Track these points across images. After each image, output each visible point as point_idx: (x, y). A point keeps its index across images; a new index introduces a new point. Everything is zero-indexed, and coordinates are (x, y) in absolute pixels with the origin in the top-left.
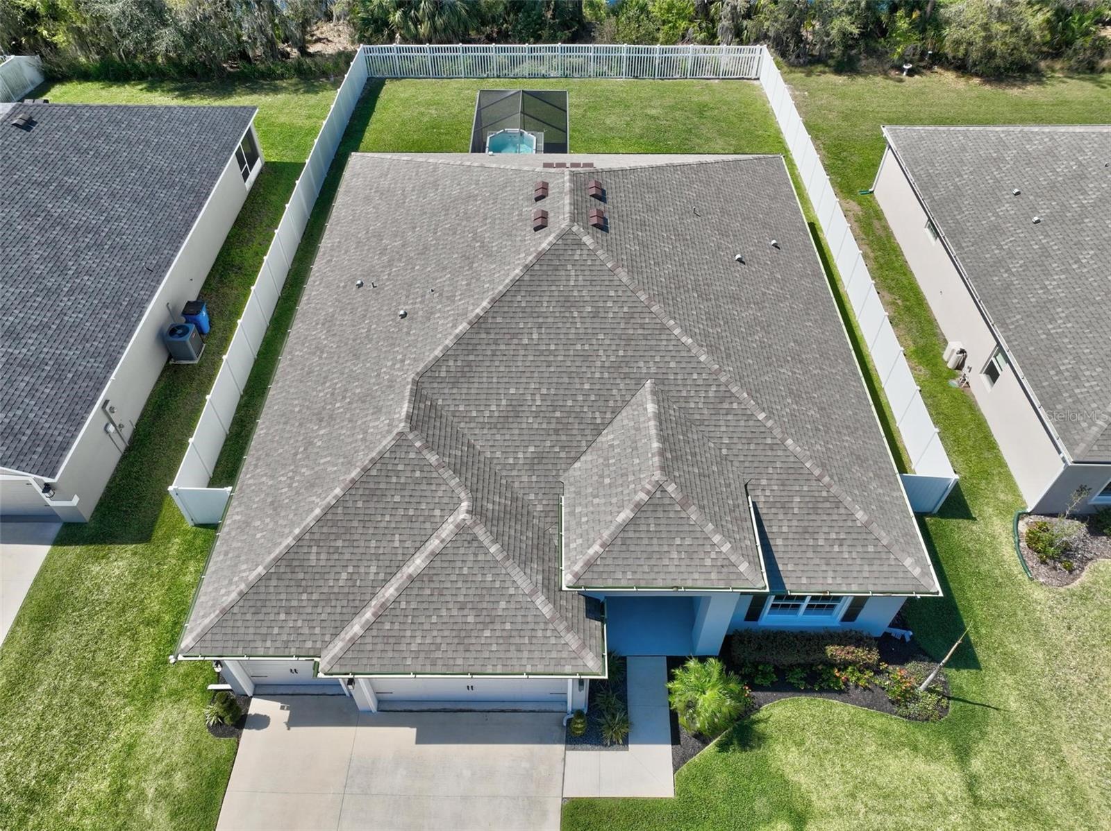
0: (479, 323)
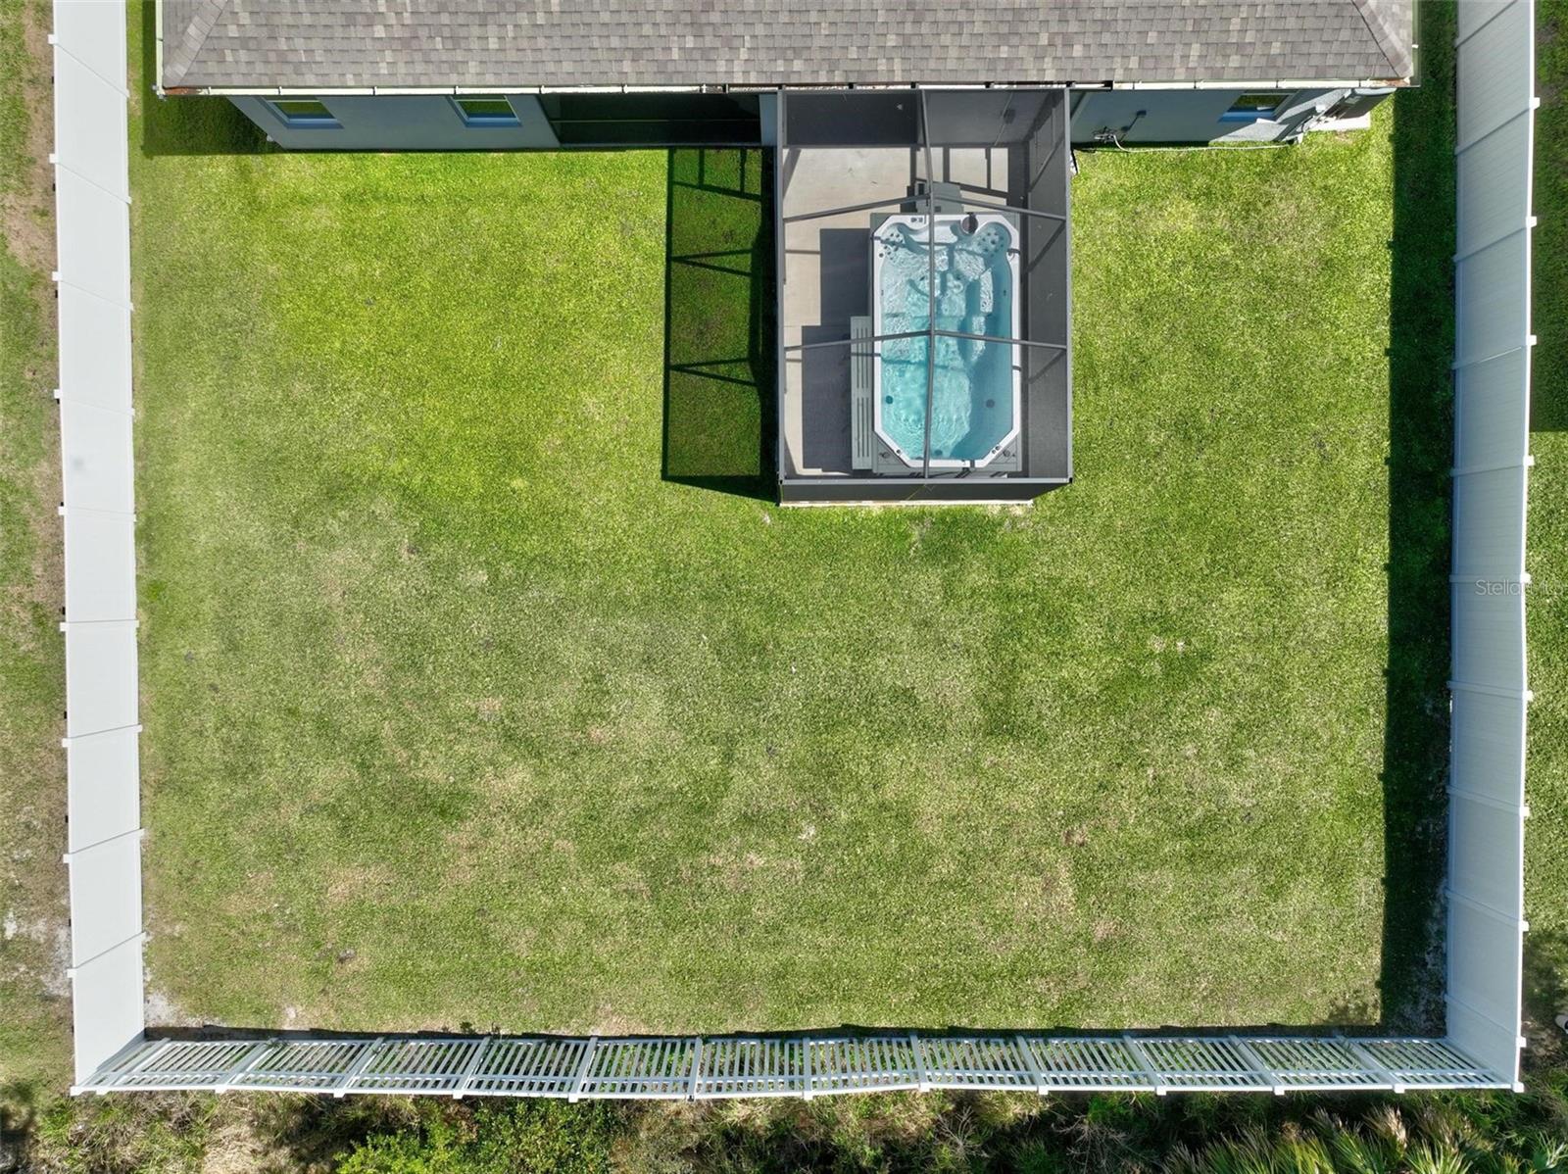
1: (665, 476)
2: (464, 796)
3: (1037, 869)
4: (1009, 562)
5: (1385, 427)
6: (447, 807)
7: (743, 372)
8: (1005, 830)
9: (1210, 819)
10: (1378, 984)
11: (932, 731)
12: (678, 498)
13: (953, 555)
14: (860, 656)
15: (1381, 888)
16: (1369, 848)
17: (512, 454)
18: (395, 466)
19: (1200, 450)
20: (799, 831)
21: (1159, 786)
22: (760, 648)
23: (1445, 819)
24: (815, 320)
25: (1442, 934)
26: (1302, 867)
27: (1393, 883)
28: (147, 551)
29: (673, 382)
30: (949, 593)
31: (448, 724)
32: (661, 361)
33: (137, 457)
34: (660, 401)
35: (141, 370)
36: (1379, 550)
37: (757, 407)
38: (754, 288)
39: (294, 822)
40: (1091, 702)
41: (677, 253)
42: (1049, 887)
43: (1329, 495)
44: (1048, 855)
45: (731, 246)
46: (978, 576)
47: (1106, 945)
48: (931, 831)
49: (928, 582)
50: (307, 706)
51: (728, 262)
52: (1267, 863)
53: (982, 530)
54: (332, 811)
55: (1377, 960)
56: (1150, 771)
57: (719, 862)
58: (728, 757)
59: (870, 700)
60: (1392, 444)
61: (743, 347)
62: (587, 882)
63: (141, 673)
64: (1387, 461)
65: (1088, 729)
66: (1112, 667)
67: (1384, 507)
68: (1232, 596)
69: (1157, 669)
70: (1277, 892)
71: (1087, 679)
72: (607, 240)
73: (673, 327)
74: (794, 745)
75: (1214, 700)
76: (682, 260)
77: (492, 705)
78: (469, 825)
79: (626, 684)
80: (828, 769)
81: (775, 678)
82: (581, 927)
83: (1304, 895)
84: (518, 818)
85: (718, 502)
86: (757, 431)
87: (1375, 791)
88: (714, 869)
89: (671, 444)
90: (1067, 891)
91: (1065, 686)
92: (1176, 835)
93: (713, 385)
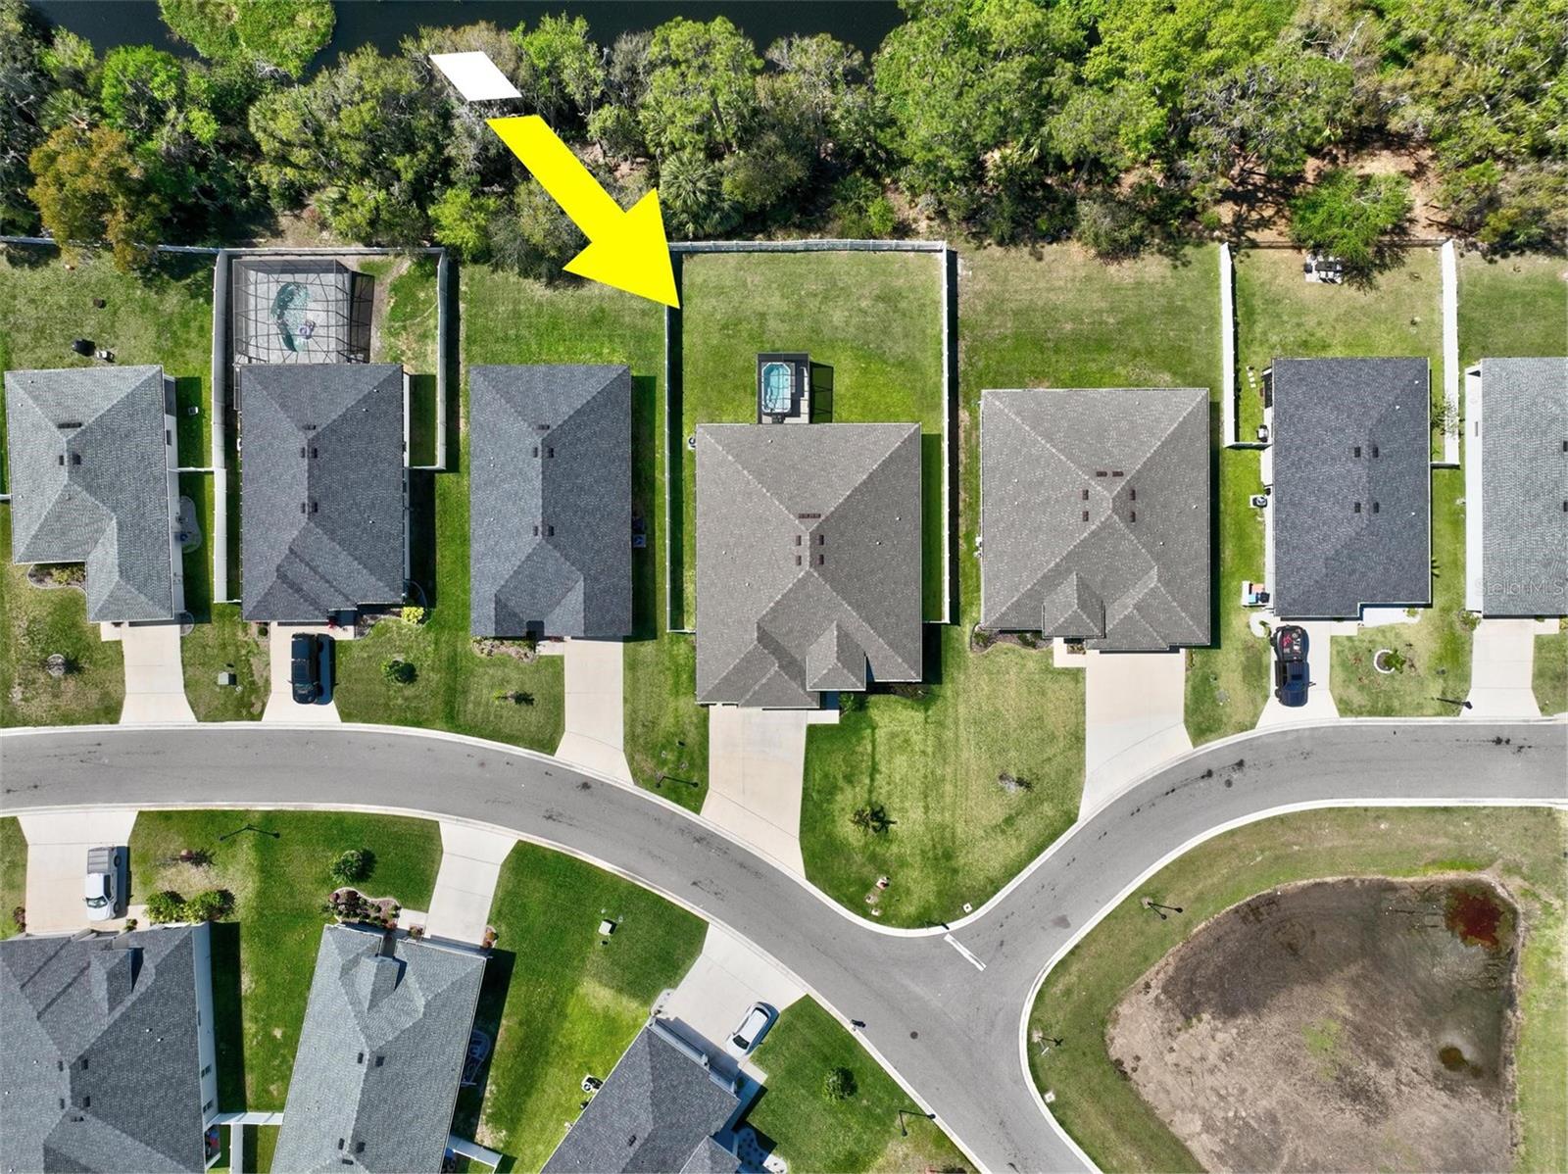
0: (777, 603)
1: (833, 368)
2: (875, 301)
3: (755, 286)
5: (683, 377)
7: (816, 388)
8: (762, 293)
9: (719, 296)
11: (777, 314)
18: (889, 369)
19: (722, 372)
20: (805, 293)
21: (730, 303)
24: (802, 396)
26: (699, 286)
29: (831, 387)
31: (878, 316)
32: (833, 391)
34: (833, 384)
36: (685, 351)
39: (911, 295)
40: (744, 320)
42: (752, 282)
43: (695, 363)
44: (753, 289)
47: (741, 270)
50: (908, 319)
52: (707, 287)
54: (903, 298)
56: (731, 306)
57: (822, 287)
58: (820, 309)
59: (790, 321)
60: (682, 373)
61: (817, 393)
62: (849, 283)
64: (683, 370)
65: (745, 315)
66: (740, 327)
67: (684, 360)
68: (715, 342)
69: (730, 327)
70: (705, 281)
71: (745, 326)
73: (831, 398)
74: (806, 311)
75: (719, 321)
77: (869, 319)
78: (874, 295)
79: (841, 324)
81: (810, 325)
82: (851, 273)
84: (864, 296)
85: (822, 362)
86: (814, 377)
89: (831, 374)
91: (749, 324)
92: (726, 293)
93: (823, 386)
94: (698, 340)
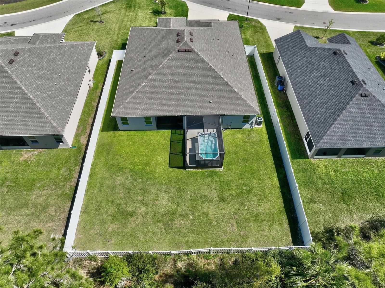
1: (169, 167)
2: (134, 213)
3: (230, 223)
4: (220, 177)
5: (273, 159)
6: (131, 214)
7: (181, 154)
8: (224, 216)
9: (257, 214)
10: (292, 242)
11: (211, 201)
12: (171, 169)
13: (212, 176)
14: (198, 190)
15: (288, 225)
16: (284, 219)
17: (147, 164)
18: (130, 166)
19: (247, 162)
20: (189, 217)
21: (248, 209)
22: (183, 189)
23: (296, 213)
24: (191, 147)
25: (301, 233)
26: (274, 222)
27: (290, 224)
28: (90, 178)
29: (171, 155)
30: (212, 181)
31: (133, 201)
32: (169, 153)
33: (92, 166)
34: (169, 158)
35: (95, 155)
36: (275, 175)
37: (183, 158)
38: (182, 145)
39: (105, 218)
40: (235, 196)
41: (172, 141)
42: (232, 226)
43: (266, 168)
44: (231, 220)
45: (179, 140)
46: (216, 179)
47: (243, 236)
48: (212, 217)
49: (208, 180)
50: (110, 200)
51: (179, 142)
52: (268, 221)
53: (216, 173)
54: (111, 216)
55: (291, 238)
56: (246, 207)
57: (176, 223)
58: (178, 206)
59: (201, 197)
60: (274, 161)
61: (181, 151)
62: (153, 226)
63: (85, 195)
64: (274, 163)
65: (235, 200)
66: (238, 191)
67: (275, 169)
68: (255, 181)
69: (245, 192)
70: (271, 226)
71: (234, 193)
72: (162, 140)
73: (171, 149)
74: (188, 204)
75: (255, 196)
76: (173, 141)
77: (140, 199)
78: (134, 217)
79: (162, 195)
80: (194, 207)
81: (186, 194)
82: (151, 234)
83: (275, 227)
84: (142, 216)
85: (177, 170)
86: (183, 161)
87: (283, 209)
88: (175, 224)
89: (170, 163)
90: (235, 227)
91: (231, 194)
92: (252, 217)
93: (176, 156)
94: (268, 182)
